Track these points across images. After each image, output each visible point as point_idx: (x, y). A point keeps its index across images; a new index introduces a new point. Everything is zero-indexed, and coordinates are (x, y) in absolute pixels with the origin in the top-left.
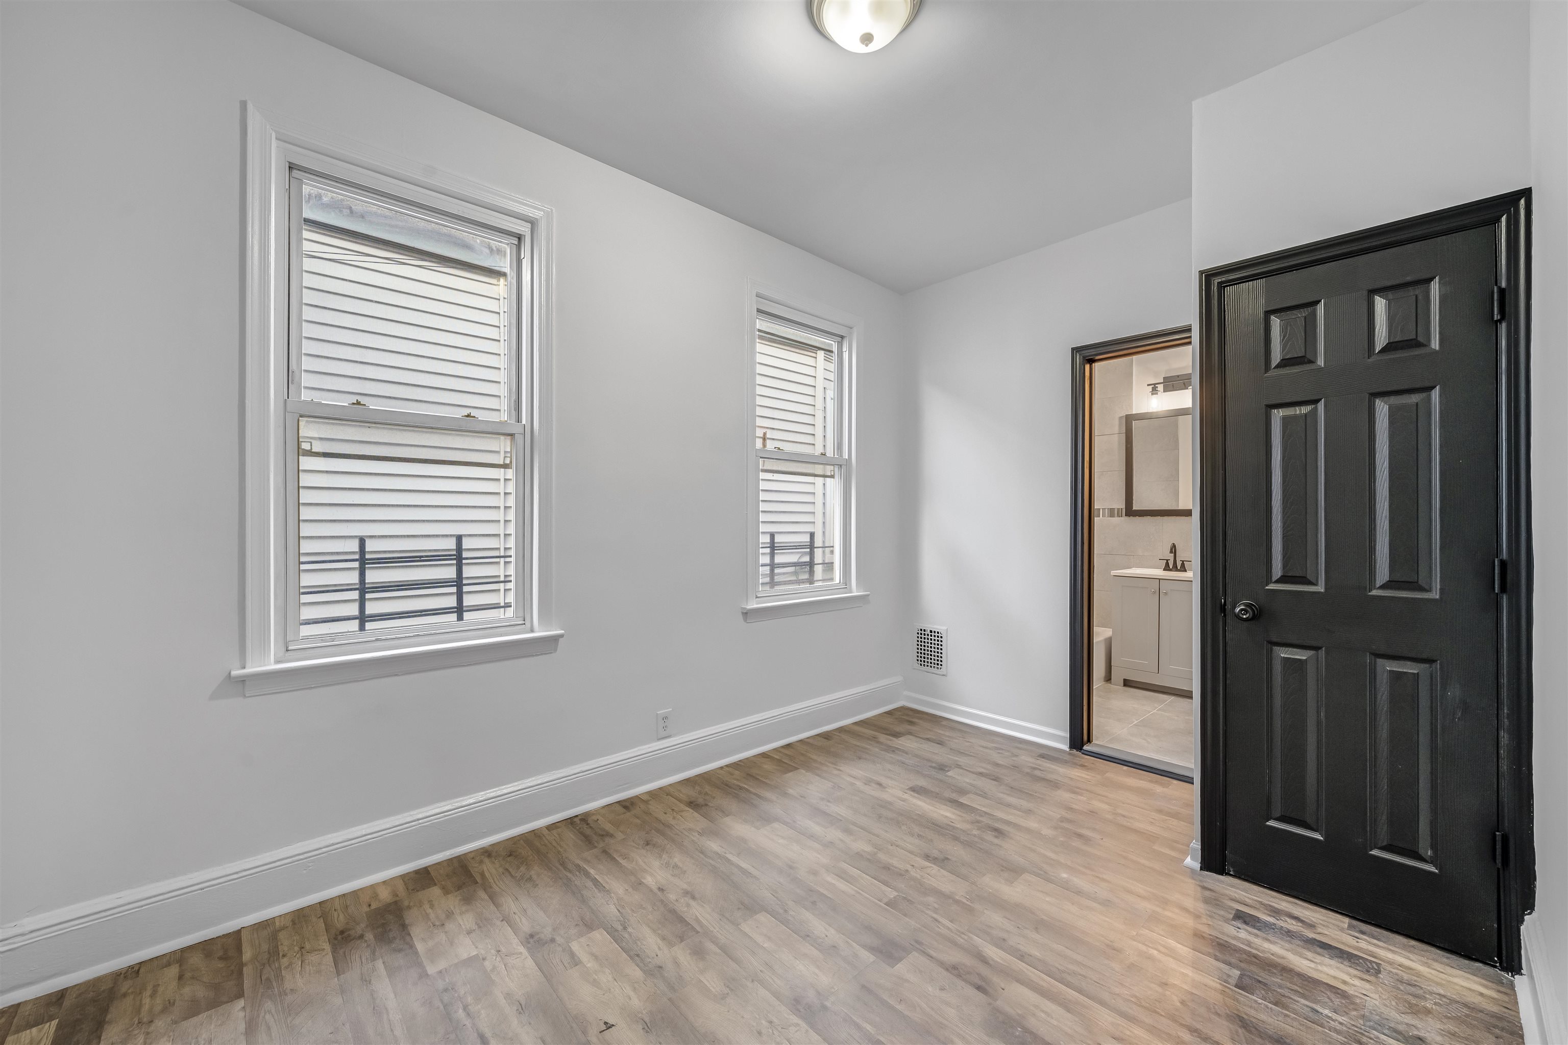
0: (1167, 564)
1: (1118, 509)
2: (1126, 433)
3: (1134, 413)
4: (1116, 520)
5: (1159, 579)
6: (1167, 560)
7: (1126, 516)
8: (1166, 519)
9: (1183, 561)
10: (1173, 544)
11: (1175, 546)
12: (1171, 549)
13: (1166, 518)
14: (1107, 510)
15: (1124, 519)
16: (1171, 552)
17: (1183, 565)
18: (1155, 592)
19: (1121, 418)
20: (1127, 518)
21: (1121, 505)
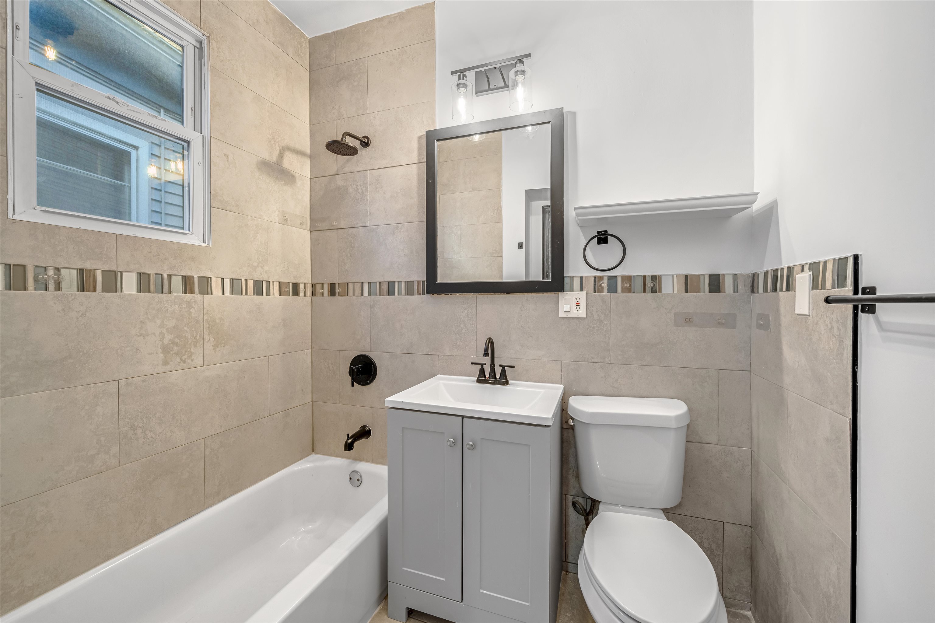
0: (482, 371)
1: (418, 282)
2: (427, 162)
3: (437, 128)
4: (416, 299)
5: (463, 417)
6: (482, 365)
7: (427, 293)
8: (482, 297)
9: (503, 367)
10: (490, 339)
11: (492, 343)
12: (486, 350)
13: (480, 296)
14: (403, 284)
15: (427, 297)
16: (486, 355)
17: (503, 373)
18: (454, 443)
19: (420, 138)
20: (429, 296)
21: (422, 276)
